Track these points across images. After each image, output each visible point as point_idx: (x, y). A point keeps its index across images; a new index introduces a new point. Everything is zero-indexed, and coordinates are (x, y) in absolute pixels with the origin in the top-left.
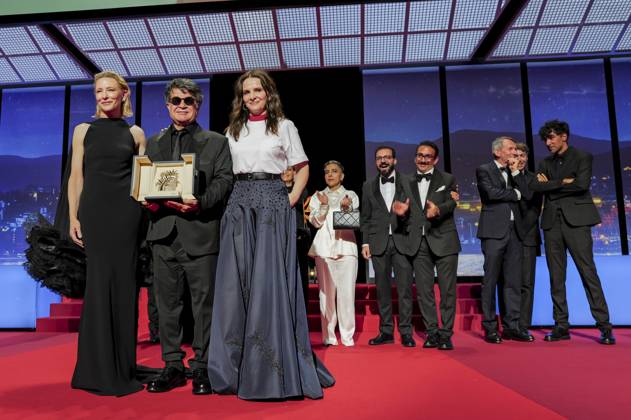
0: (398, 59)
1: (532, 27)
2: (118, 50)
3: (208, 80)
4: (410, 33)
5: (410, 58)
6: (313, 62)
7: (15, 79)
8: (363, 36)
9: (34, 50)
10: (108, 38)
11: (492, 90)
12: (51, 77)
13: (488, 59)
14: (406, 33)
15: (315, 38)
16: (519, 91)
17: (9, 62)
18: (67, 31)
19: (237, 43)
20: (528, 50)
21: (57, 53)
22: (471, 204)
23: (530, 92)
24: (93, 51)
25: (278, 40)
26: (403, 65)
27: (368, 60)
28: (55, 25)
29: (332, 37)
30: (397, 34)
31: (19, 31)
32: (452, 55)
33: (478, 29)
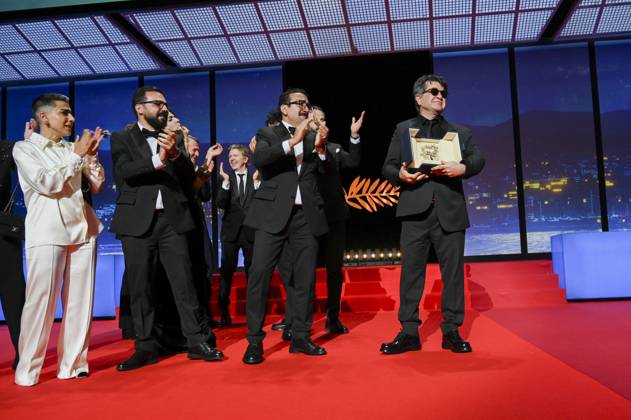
0: (467, 41)
1: (599, 6)
2: (188, 39)
3: (281, 67)
4: (479, 15)
5: (478, 40)
6: (383, 46)
7: (86, 71)
8: (431, 19)
9: (104, 41)
10: (177, 27)
11: (560, 69)
12: (123, 68)
13: (556, 39)
14: (474, 15)
15: (384, 22)
16: (587, 71)
17: (79, 53)
18: (135, 20)
19: (307, 29)
20: (595, 29)
21: (127, 43)
22: (540, 183)
23: (598, 71)
24: (163, 41)
25: (348, 26)
26: (473, 47)
27: (438, 43)
28: (122, 14)
29: (400, 21)
30: (465, 16)
31: (86, 21)
32: (521, 36)
33: (544, 9)
